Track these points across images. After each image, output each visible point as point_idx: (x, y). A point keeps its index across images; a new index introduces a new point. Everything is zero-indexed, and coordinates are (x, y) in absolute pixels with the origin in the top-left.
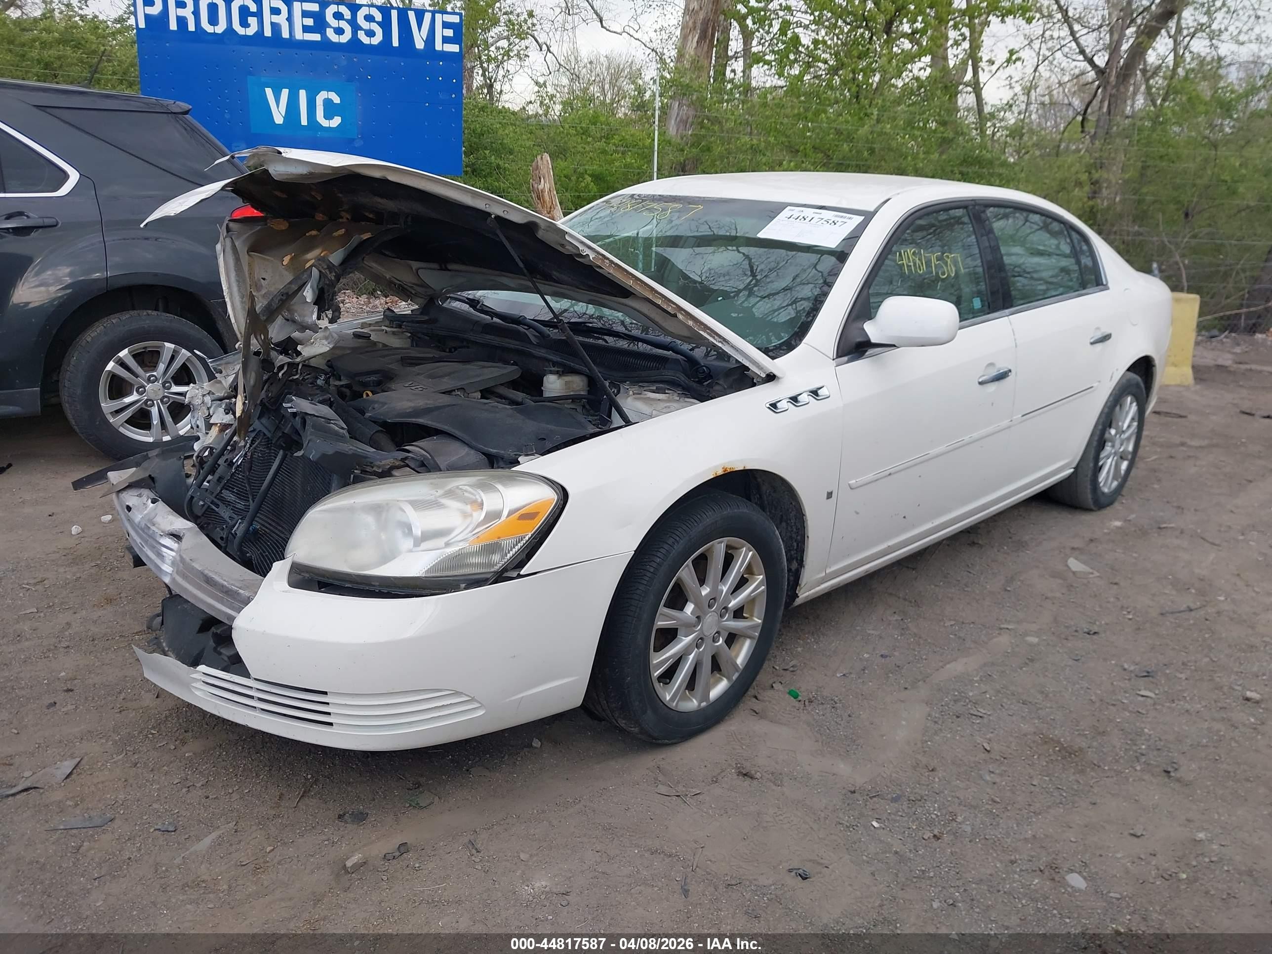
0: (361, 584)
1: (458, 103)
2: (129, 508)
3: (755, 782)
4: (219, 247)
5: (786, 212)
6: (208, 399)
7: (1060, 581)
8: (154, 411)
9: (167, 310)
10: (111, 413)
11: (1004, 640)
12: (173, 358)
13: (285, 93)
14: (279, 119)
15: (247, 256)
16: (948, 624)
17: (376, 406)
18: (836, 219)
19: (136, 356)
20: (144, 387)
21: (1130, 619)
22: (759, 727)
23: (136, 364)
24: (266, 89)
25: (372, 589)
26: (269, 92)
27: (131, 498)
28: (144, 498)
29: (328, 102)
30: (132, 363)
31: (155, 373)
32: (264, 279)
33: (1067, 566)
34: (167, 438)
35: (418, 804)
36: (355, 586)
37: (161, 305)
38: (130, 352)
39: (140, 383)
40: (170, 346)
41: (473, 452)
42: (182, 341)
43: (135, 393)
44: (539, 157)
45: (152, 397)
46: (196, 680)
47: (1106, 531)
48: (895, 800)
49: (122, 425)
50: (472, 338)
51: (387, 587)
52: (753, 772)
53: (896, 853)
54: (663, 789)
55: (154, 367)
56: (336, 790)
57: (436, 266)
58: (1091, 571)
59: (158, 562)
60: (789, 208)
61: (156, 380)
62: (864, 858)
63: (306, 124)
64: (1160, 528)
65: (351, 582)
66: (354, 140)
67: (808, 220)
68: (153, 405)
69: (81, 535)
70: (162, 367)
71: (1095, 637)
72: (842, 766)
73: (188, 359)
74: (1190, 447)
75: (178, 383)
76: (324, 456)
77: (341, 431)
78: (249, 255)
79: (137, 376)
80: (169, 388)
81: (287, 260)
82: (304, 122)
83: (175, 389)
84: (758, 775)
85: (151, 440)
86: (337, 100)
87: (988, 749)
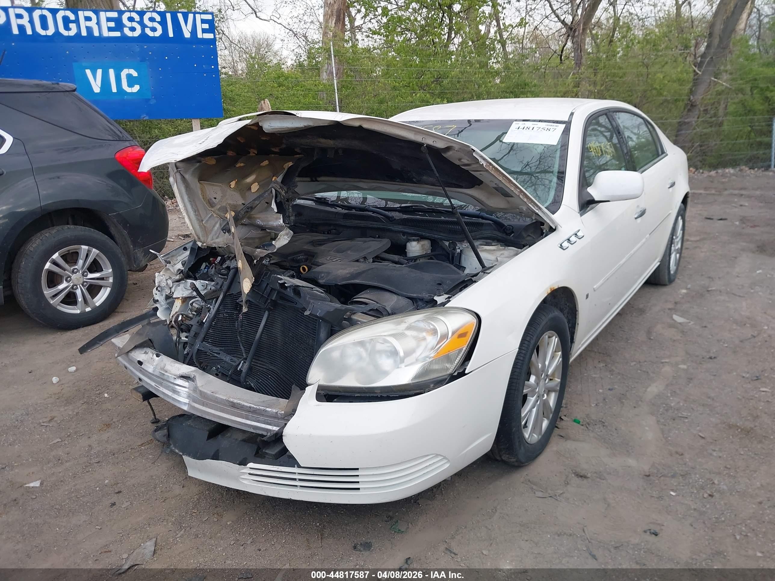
0: (367, 393)
1: (217, 72)
2: (140, 363)
3: (590, 480)
4: (171, 179)
5: (514, 125)
6: (170, 282)
7: (675, 330)
8: (78, 292)
9: (75, 224)
10: (51, 297)
11: (667, 369)
12: (87, 256)
13: (99, 72)
14: (97, 89)
15: (198, 184)
16: (633, 364)
17: (323, 275)
18: (549, 127)
19: (64, 257)
20: (70, 277)
21: (726, 347)
22: (569, 445)
23: (64, 262)
24: (86, 70)
25: (375, 395)
26: (88, 72)
27: (139, 355)
28: (150, 355)
29: (129, 76)
30: (61, 262)
31: (76, 267)
32: (215, 198)
33: (673, 320)
34: (88, 309)
35: (399, 530)
36: (363, 395)
37: (70, 221)
38: (59, 255)
39: (67, 274)
40: (85, 247)
41: (400, 297)
42: (91, 243)
43: (64, 281)
44: (262, 102)
45: (76, 283)
46: (244, 473)
47: (680, 296)
48: (673, 476)
49: (59, 305)
50: (343, 224)
51: (386, 393)
52: (586, 474)
53: (695, 509)
54: (540, 494)
55: (75, 262)
56: (340, 530)
57: (308, 179)
58: (688, 321)
59: (175, 396)
60: (515, 122)
61: (78, 271)
62: (680, 516)
63: (116, 91)
64: (708, 291)
65: (359, 393)
66: (149, 100)
67: (531, 129)
68: (77, 288)
69: (60, 383)
70: (81, 262)
71: (715, 360)
72: (630, 461)
73: (97, 255)
74: (691, 241)
75: (91, 272)
76: (328, 312)
77: (322, 294)
78: (200, 183)
79: (65, 270)
80: (86, 276)
81: (233, 184)
82: (114, 90)
83: (91, 276)
84: (589, 475)
85: (78, 312)
86: (135, 74)
87: (703, 436)
